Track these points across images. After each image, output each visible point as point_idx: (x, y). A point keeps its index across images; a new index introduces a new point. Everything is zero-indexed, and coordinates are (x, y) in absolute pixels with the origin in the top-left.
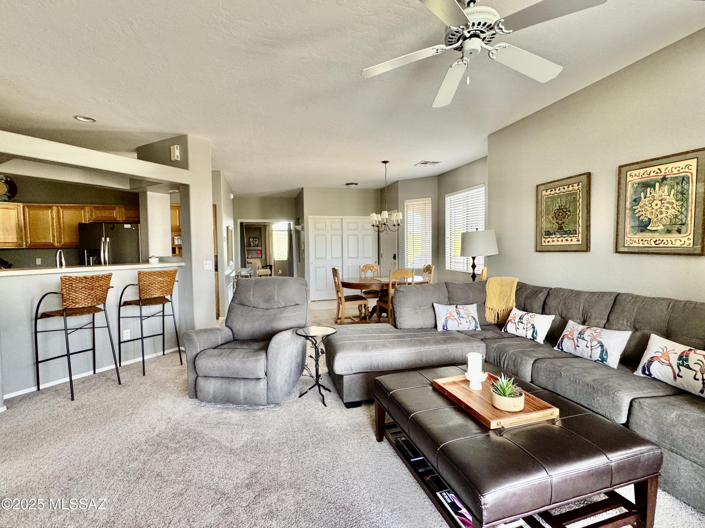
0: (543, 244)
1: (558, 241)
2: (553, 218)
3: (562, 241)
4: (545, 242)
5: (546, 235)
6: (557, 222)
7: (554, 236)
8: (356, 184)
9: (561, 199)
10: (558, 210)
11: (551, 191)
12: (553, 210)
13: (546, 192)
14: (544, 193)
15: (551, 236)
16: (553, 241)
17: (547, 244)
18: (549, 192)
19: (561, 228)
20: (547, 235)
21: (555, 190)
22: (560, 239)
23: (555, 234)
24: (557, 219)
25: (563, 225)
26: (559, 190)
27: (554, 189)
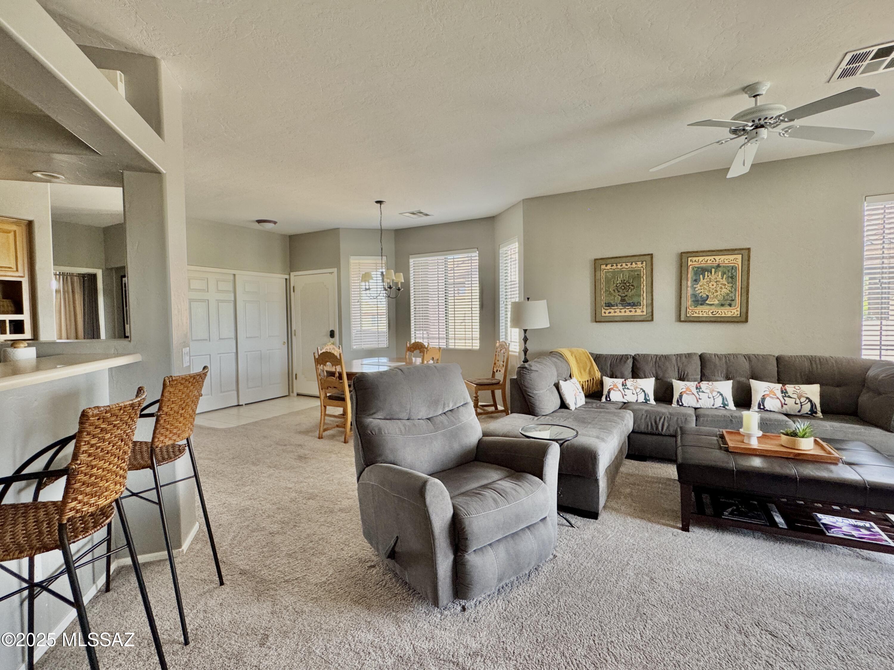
0: (603, 314)
1: (620, 312)
2: (614, 290)
3: (625, 312)
4: (605, 313)
5: (606, 306)
6: (619, 295)
7: (616, 307)
8: (275, 223)
9: (623, 274)
10: (620, 284)
11: (612, 266)
12: (614, 284)
13: (606, 266)
14: (603, 267)
15: (613, 308)
16: (615, 312)
17: (607, 314)
18: (609, 267)
19: (623, 300)
20: (609, 306)
21: (617, 266)
22: (623, 311)
23: (617, 306)
24: (619, 292)
25: (626, 298)
26: (622, 265)
27: (615, 265)
